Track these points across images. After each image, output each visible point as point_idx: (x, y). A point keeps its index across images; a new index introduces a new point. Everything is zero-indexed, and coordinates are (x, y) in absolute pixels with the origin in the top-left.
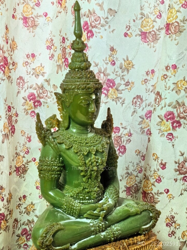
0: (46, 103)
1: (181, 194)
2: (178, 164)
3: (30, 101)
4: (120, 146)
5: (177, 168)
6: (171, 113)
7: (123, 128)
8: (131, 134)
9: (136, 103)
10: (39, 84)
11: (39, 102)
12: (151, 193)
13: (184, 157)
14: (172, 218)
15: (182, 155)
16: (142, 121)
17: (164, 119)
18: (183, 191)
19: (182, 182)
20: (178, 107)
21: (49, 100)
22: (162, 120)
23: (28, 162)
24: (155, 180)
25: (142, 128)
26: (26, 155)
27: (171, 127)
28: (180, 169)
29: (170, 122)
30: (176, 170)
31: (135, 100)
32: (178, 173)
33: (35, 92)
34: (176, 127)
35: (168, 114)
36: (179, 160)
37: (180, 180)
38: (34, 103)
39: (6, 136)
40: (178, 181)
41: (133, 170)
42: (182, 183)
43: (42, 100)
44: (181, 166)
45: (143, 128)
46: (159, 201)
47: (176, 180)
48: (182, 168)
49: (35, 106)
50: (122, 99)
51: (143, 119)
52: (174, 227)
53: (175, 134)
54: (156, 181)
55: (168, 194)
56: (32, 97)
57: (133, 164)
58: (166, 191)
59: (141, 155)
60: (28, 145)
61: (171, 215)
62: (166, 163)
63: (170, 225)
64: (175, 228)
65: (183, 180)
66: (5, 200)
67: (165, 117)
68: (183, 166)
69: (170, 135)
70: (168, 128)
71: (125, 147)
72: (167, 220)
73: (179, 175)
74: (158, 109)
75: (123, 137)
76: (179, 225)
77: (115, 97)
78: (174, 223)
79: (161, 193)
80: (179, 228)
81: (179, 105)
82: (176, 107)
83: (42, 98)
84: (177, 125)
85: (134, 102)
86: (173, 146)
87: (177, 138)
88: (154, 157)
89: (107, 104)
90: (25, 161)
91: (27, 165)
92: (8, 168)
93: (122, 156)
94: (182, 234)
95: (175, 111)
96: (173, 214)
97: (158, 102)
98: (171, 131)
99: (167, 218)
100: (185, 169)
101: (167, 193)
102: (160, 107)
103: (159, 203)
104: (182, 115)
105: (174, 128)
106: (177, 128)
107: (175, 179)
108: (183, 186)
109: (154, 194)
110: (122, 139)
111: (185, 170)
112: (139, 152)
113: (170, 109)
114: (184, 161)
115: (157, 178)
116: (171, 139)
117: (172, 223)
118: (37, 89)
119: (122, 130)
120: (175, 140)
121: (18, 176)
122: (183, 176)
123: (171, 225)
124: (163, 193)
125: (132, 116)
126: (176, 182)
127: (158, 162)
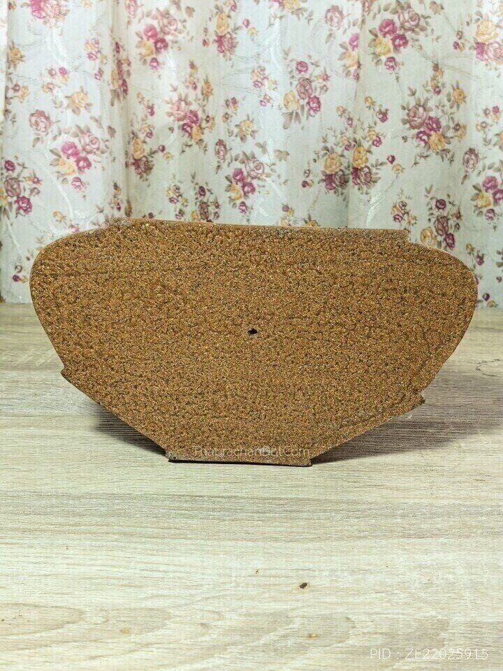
0: (176, 42)
1: (416, 163)
2: (407, 111)
3: (148, 40)
4: (310, 98)
5: (407, 118)
6: (390, 23)
7: (313, 64)
8: (326, 75)
9: (331, 19)
10: (162, 9)
11: (163, 41)
12: (366, 167)
13: (417, 98)
14: (403, 206)
15: (413, 94)
16: (345, 53)
17: (379, 35)
18: (418, 158)
19: (416, 142)
20: (400, 11)
21: (180, 37)
22: (376, 36)
23: (153, 153)
24: (371, 142)
25: (345, 66)
26: (148, 140)
27: (392, 47)
28: (411, 118)
29: (389, 37)
30: (405, 122)
31: (330, 15)
32: (408, 126)
33: (155, 23)
34: (400, 46)
35: (384, 25)
36: (408, 104)
37: (413, 138)
38: (156, 43)
39: (116, 94)
40: (409, 140)
41: (335, 144)
42: (416, 144)
43: (168, 38)
44: (412, 114)
45: (347, 66)
46: (380, 178)
47: (405, 139)
48: (414, 117)
49: (157, 49)
50: (308, 12)
51: (347, 49)
52: (407, 221)
53: (399, 58)
54: (373, 144)
55: (394, 163)
56: (152, 33)
57: (334, 132)
58: (390, 159)
59: (347, 116)
60: (150, 120)
61: (399, 201)
62: (387, 110)
63: (400, 219)
64: (409, 222)
65: (417, 138)
66: (123, 211)
67: (381, 30)
68: (415, 114)
69: (390, 61)
70: (387, 48)
71: (318, 99)
72: (395, 209)
73: (409, 129)
74: (369, 18)
75: (314, 81)
76: (415, 218)
77: (295, 7)
78: (406, 215)
79: (382, 164)
80: (415, 223)
81: (402, 8)
82: (397, 12)
83: (169, 33)
84: (401, 42)
85: (329, 17)
86: (397, 78)
87: (403, 65)
88: (367, 103)
89: (283, 20)
90: (147, 151)
91: (150, 159)
92: (123, 153)
93: (314, 116)
94: (422, 233)
95: (395, 18)
96: (404, 199)
97: (368, 7)
98: (392, 54)
99: (395, 207)
100: (419, 118)
101: (392, 162)
102: (372, 14)
103: (379, 181)
104: (407, 25)
105: (396, 48)
106: (402, 48)
107: (403, 138)
108: (418, 148)
109: (371, 168)
110: (313, 84)
111: (420, 120)
112: (344, 111)
113: (388, 16)
114: (417, 104)
115: (374, 138)
116: (392, 67)
117: (403, 214)
118: (160, 18)
119: (311, 68)
120: (400, 68)
121: (139, 176)
122: (416, 131)
123: (402, 218)
124: (386, 163)
125: (326, 43)
126: (405, 142)
127: (374, 110)
